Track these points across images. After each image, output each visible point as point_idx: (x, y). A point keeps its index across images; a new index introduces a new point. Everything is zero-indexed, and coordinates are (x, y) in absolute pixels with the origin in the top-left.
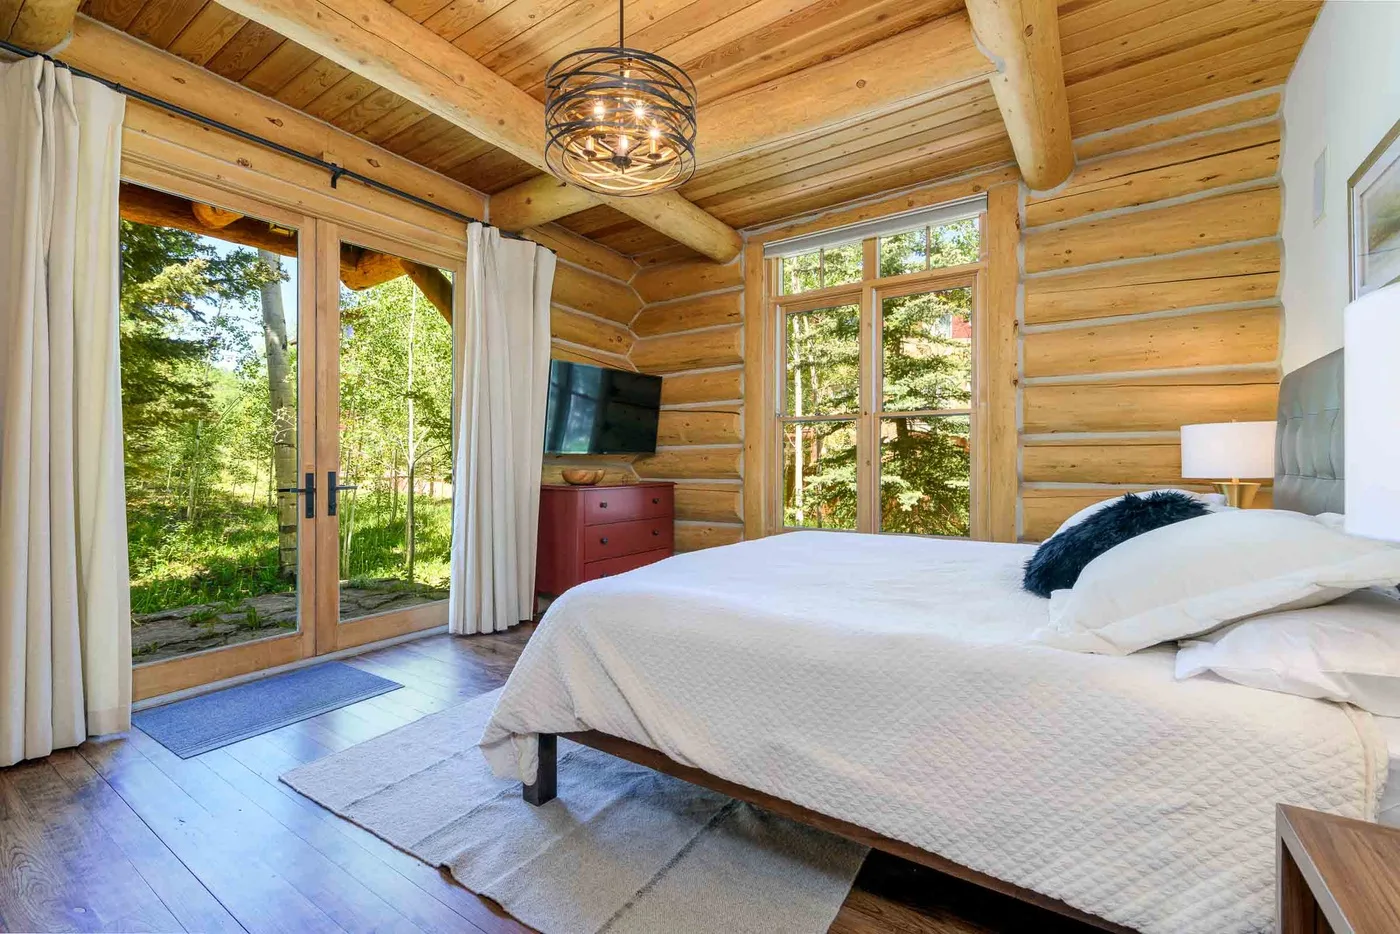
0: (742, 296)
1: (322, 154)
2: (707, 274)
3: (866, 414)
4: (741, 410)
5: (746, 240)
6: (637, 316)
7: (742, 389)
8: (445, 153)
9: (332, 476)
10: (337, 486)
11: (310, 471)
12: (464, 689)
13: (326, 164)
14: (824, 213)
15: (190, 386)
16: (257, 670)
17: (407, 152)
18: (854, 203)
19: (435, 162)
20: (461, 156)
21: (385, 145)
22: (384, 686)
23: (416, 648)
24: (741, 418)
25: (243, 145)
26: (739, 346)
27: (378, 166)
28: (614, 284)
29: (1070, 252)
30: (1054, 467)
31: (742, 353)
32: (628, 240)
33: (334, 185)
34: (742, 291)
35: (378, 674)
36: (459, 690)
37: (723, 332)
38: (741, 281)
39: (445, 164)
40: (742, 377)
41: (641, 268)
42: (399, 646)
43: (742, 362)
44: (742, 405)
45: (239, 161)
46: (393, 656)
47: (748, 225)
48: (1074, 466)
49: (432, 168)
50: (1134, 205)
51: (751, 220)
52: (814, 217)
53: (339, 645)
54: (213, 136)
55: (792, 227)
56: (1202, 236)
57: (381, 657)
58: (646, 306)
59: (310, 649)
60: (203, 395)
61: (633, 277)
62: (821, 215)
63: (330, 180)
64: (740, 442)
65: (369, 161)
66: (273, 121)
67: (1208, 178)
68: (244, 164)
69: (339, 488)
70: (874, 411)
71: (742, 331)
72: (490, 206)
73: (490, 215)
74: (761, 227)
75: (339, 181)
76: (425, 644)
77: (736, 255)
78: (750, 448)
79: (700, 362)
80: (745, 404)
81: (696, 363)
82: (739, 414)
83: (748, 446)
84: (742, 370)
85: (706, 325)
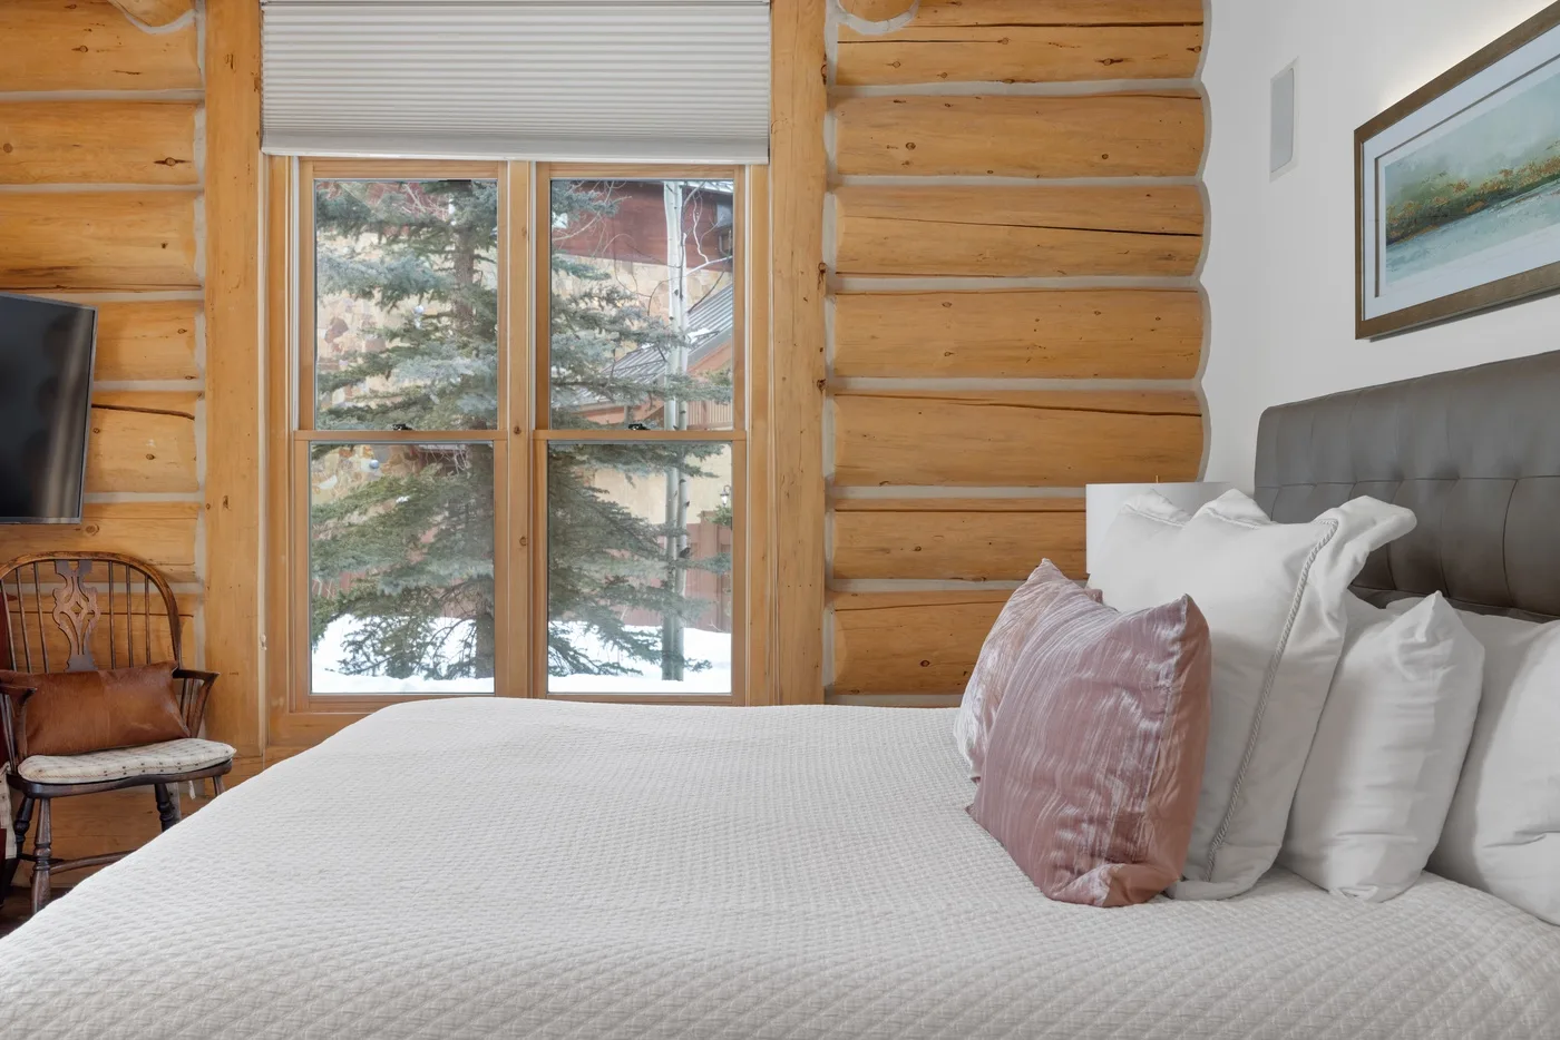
0: (199, 118)
2: (90, 41)
3: (518, 431)
4: (200, 409)
7: (199, 356)
24: (200, 429)
26: (190, 245)
29: (913, 147)
30: (886, 551)
31: (198, 267)
34: (199, 104)
37: (137, 203)
38: (194, 79)
40: (200, 323)
43: (198, 287)
44: (200, 395)
48: (918, 549)
50: (1005, 81)
56: (1105, 157)
64: (197, 488)
67: (1112, 61)
70: (533, 426)
71: (199, 207)
77: (181, 12)
78: (226, 503)
79: (69, 273)
80: (209, 395)
81: (57, 275)
82: (193, 418)
83: (222, 501)
84: (198, 305)
85: (86, 177)
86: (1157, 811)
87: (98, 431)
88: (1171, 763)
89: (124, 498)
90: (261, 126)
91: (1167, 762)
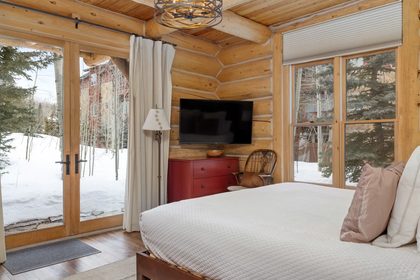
0: (272, 61)
1: (72, 14)
2: (253, 49)
3: (336, 122)
4: (271, 120)
5: (273, 31)
6: (220, 72)
7: (272, 109)
8: (124, 6)
9: (77, 156)
10: (79, 160)
11: (68, 154)
12: (130, 255)
13: (73, 19)
14: (314, 15)
15: (25, 109)
16: (47, 240)
17: (108, 7)
18: (329, 9)
19: (120, 10)
20: (130, 7)
21: (98, 5)
22: (94, 251)
23: (112, 235)
24: (271, 124)
25: (40, 15)
26: (270, 87)
27: (95, 15)
28: (208, 57)
31: (271, 91)
32: (214, 35)
33: (77, 27)
34: (271, 58)
35: (91, 245)
36: (127, 255)
37: (262, 79)
38: (271, 53)
39: (124, 11)
40: (272, 103)
41: (222, 47)
42: (105, 233)
43: (272, 95)
45: (39, 22)
46: (102, 238)
47: (273, 24)
49: (119, 12)
51: (275, 22)
52: (308, 18)
53: (80, 231)
54: (30, 12)
55: (297, 24)
57: (98, 238)
58: (224, 67)
59: (68, 232)
60: (30, 113)
61: (218, 53)
62: (313, 16)
63: (75, 25)
64: (271, 137)
65: (92, 14)
66: (52, 3)
68: (41, 23)
69: (80, 161)
70: (341, 120)
71: (272, 79)
72: (146, 27)
73: (146, 31)
74: (281, 24)
75: (79, 25)
76: (116, 233)
77: (267, 40)
78: (276, 139)
79: (251, 95)
80: (273, 117)
81: (248, 96)
82: (270, 122)
83: (275, 139)
84: (271, 99)
85: (254, 76)
86: (361, 220)
87: (254, 126)
88: (365, 208)
89: (259, 139)
90: (283, 60)
91: (364, 207)
